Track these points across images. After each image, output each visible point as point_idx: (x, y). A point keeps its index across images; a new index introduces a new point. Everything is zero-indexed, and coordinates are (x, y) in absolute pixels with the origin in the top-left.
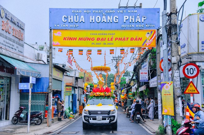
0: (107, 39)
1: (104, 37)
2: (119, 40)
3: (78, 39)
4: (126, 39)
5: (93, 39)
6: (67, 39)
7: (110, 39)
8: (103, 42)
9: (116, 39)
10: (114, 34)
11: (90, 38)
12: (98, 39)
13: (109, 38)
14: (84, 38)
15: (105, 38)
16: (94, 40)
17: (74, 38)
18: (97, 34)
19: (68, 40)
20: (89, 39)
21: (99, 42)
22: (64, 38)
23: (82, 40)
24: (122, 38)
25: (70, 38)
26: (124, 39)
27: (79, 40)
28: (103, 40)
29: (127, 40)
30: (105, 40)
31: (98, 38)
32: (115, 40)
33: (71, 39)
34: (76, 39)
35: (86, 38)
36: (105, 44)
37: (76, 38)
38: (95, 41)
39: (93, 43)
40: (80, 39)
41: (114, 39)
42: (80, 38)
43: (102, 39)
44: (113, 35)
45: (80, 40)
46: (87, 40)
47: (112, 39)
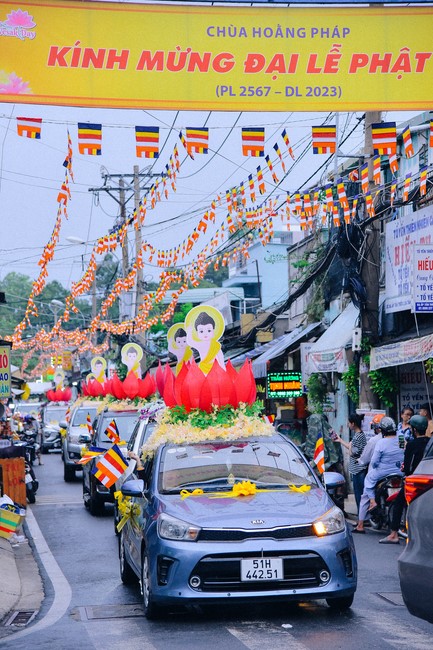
0: (303, 64)
1: (285, 47)
2: (373, 70)
3: (134, 59)
4: (414, 63)
5: (222, 64)
6: (68, 57)
7: (320, 63)
8: (284, 79)
9: (357, 62)
10: (346, 31)
11: (207, 56)
12: (254, 63)
13: (313, 58)
14: (172, 56)
15: (295, 58)
16: (230, 66)
17: (112, 52)
18: (243, 32)
19: (75, 63)
20: (199, 62)
21: (261, 78)
22: (54, 49)
23: (160, 68)
24: (388, 57)
25: (89, 53)
26: (403, 64)
27: (140, 67)
28: (282, 69)
29: (420, 68)
30: (292, 69)
31: (251, 57)
32: (353, 70)
33: (93, 58)
34: (123, 60)
35: (183, 56)
36: (291, 91)
37: (125, 53)
38: (237, 77)
39: (223, 89)
40: (149, 61)
41: (344, 63)
42: (146, 55)
43: (278, 65)
44: (337, 40)
45: (150, 67)
46: (191, 69)
47: (331, 65)
